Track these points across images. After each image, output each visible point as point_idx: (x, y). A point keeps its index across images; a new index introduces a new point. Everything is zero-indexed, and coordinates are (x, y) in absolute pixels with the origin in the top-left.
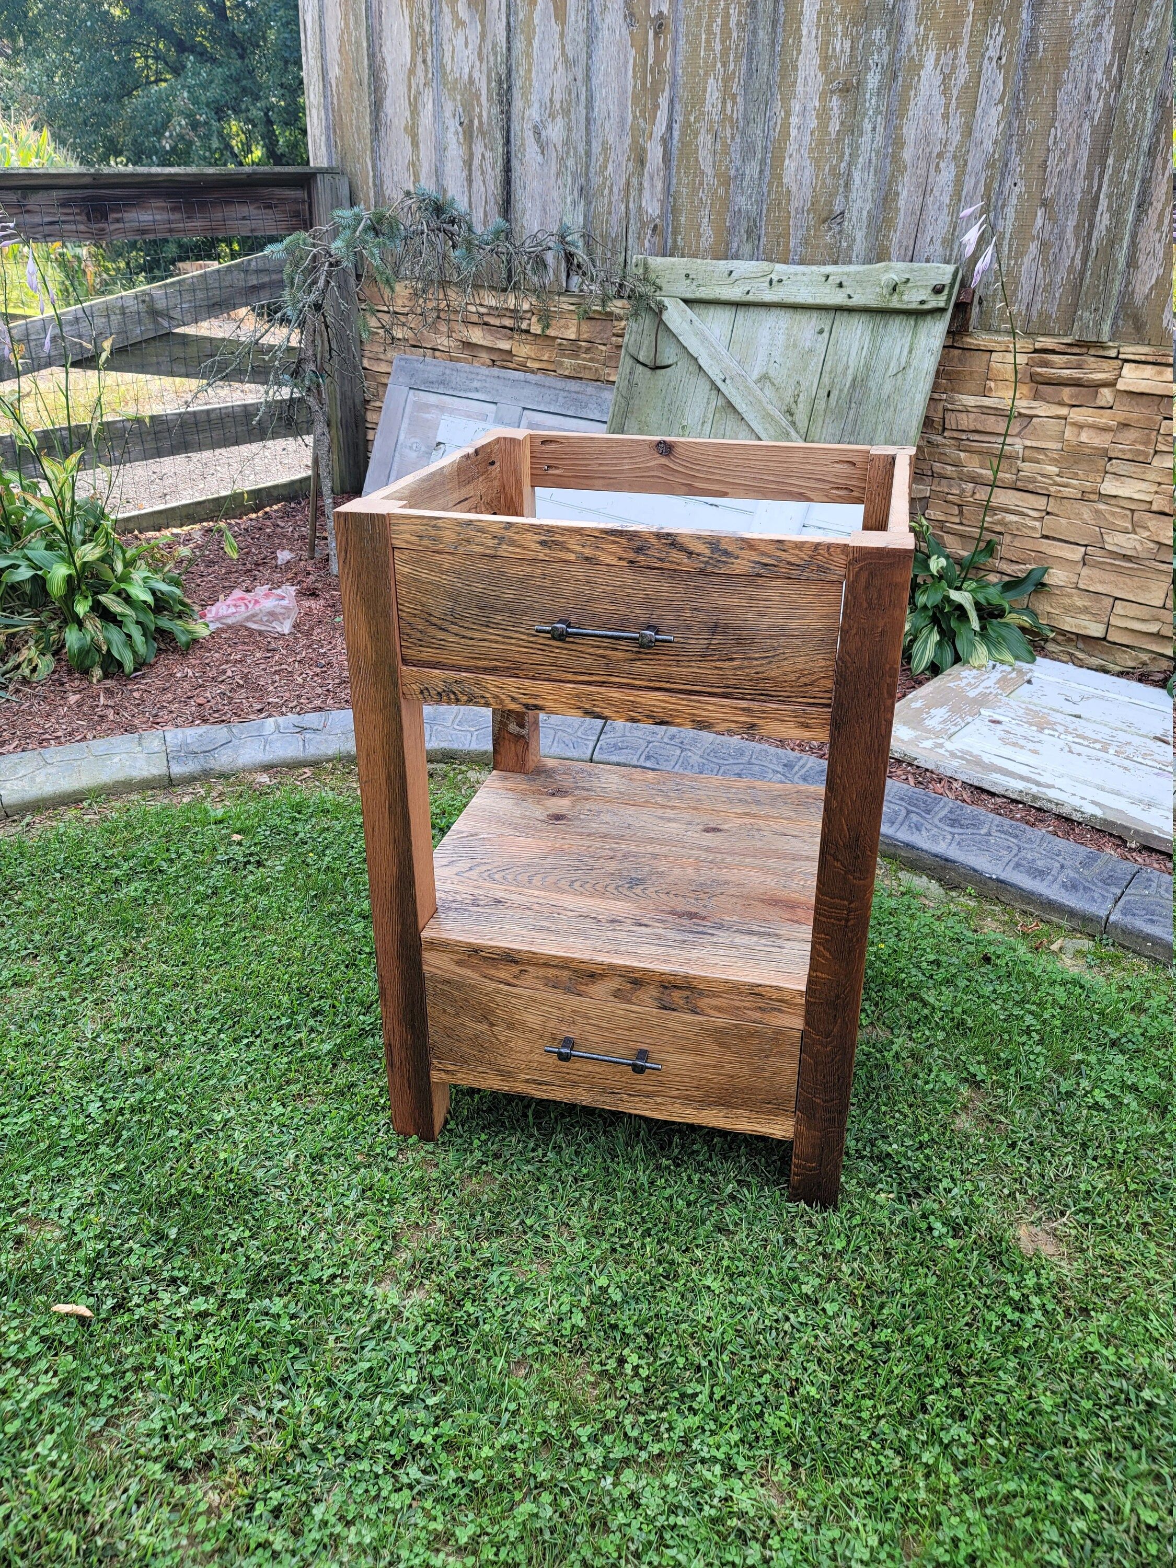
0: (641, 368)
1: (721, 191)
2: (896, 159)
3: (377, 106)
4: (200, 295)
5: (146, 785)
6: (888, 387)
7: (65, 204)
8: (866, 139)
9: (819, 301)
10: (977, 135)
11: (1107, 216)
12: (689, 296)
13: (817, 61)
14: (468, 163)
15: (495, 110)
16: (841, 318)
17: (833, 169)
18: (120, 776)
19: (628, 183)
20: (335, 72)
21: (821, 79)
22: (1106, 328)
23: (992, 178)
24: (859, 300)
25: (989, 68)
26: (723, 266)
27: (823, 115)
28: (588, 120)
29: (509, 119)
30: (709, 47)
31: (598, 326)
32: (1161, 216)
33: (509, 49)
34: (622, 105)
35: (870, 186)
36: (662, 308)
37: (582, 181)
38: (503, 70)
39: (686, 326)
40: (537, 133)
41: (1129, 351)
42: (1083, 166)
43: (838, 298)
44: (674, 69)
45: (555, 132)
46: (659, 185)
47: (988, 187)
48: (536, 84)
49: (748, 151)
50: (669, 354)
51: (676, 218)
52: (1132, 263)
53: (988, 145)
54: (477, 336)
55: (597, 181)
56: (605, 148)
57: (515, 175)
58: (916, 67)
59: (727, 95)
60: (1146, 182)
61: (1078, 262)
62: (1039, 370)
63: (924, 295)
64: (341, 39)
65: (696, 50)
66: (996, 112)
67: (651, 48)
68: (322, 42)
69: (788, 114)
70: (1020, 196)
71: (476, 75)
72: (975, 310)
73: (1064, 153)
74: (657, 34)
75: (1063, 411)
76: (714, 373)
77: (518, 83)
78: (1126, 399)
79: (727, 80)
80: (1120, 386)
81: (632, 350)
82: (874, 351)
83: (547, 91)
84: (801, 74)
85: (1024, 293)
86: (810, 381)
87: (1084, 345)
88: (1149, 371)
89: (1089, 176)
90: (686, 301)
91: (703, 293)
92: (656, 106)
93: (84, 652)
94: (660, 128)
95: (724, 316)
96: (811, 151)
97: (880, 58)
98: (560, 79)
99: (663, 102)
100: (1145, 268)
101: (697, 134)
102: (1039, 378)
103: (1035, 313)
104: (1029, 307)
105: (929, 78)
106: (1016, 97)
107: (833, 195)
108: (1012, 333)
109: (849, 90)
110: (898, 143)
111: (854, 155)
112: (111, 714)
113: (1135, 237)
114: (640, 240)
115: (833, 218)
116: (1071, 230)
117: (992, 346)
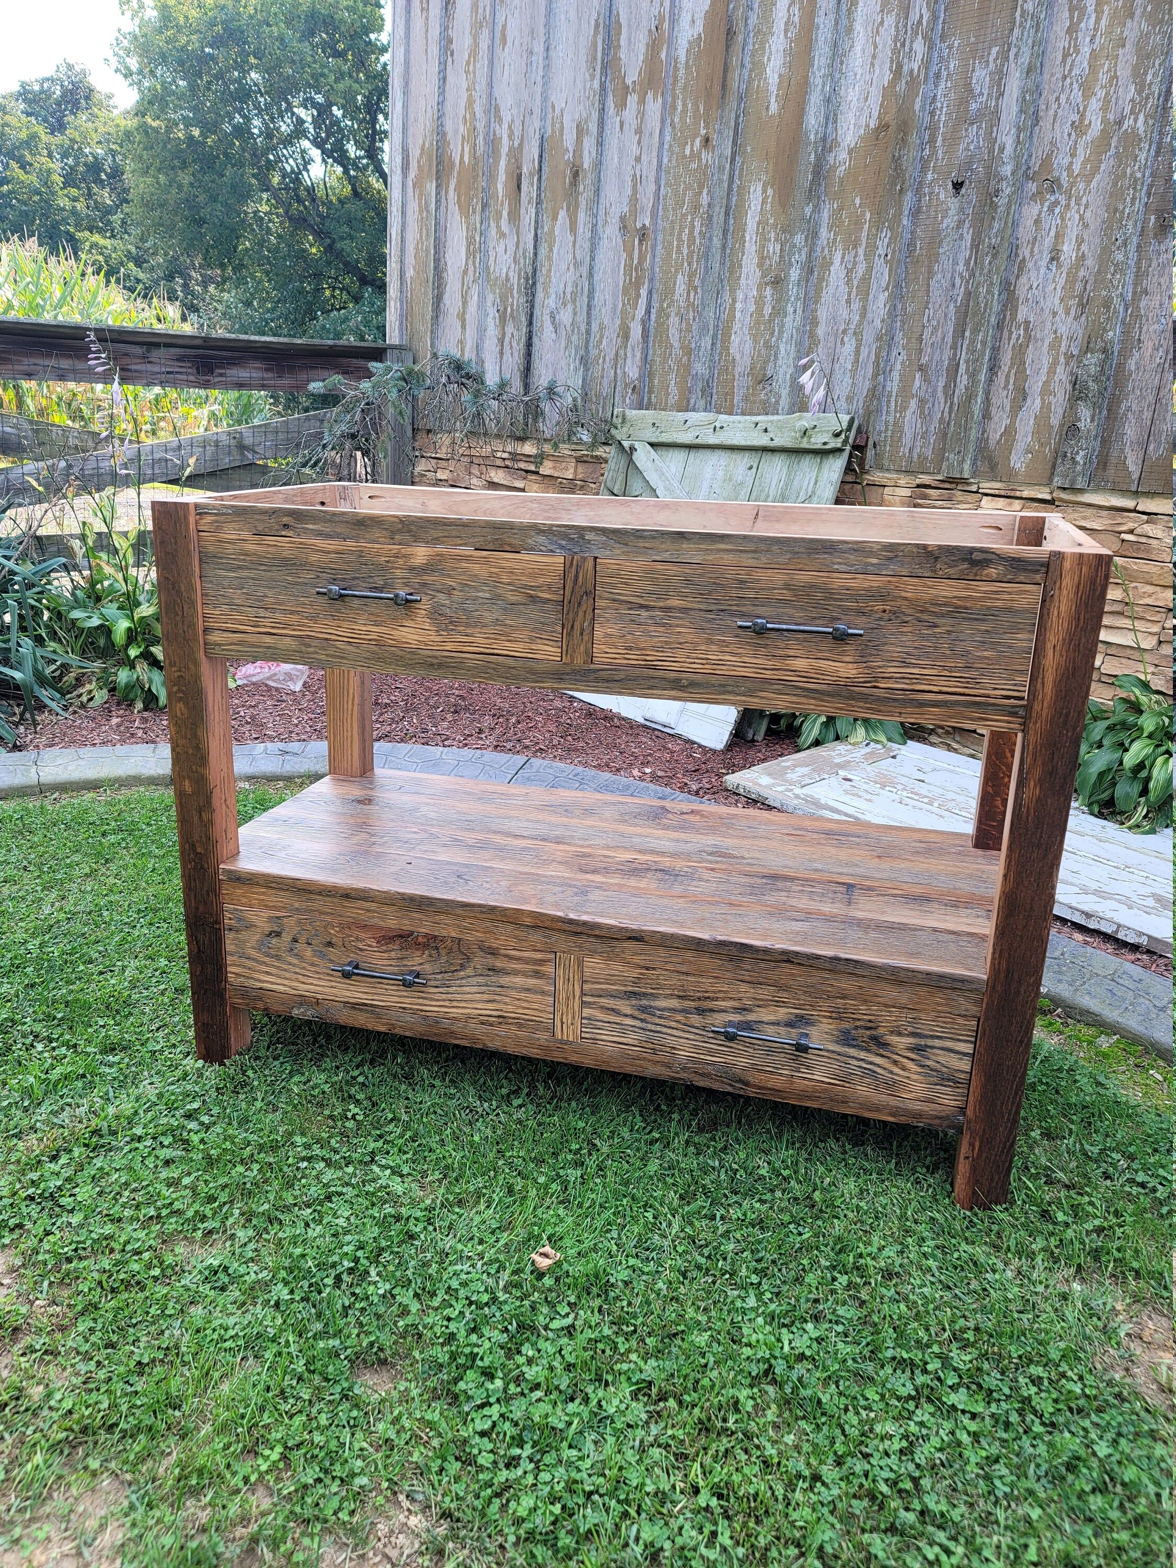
1: (685, 359)
2: (812, 335)
3: (438, 299)
4: (281, 436)
7: (180, 359)
8: (789, 319)
9: (749, 443)
10: (869, 315)
11: (965, 377)
12: (654, 440)
13: (756, 261)
14: (501, 341)
15: (523, 300)
16: (767, 457)
17: (766, 342)
18: (132, 772)
19: (617, 354)
20: (410, 273)
21: (758, 274)
22: (967, 466)
23: (879, 349)
24: (778, 442)
25: (879, 263)
26: (682, 416)
27: (760, 302)
28: (589, 307)
29: (532, 307)
30: (679, 251)
31: (591, 467)
32: (1008, 377)
33: (535, 254)
34: (615, 296)
35: (792, 355)
36: (632, 449)
37: (582, 352)
38: (530, 270)
39: (649, 464)
40: (553, 317)
41: (986, 486)
42: (949, 338)
43: (763, 441)
44: (653, 268)
45: (565, 317)
46: (638, 355)
47: (877, 356)
48: (554, 280)
49: (704, 329)
50: (635, 485)
51: (651, 381)
52: (987, 415)
53: (878, 323)
54: (501, 476)
55: (594, 352)
56: (602, 328)
57: (535, 349)
58: (827, 265)
59: (691, 287)
60: (995, 350)
61: (946, 414)
62: (918, 500)
63: (826, 437)
64: (417, 248)
65: (669, 254)
66: (883, 297)
67: (636, 252)
68: (403, 251)
69: (734, 301)
70: (903, 363)
71: (511, 274)
72: (870, 453)
73: (935, 329)
74: (640, 241)
77: (541, 279)
79: (691, 276)
81: (609, 484)
82: (789, 483)
83: (562, 286)
84: (744, 270)
85: (907, 440)
87: (951, 480)
88: (1001, 501)
89: (954, 347)
90: (652, 445)
91: (664, 438)
92: (638, 296)
93: (129, 687)
94: (641, 311)
95: (678, 457)
96: (751, 329)
97: (801, 256)
98: (570, 276)
99: (644, 292)
100: (996, 419)
101: (668, 316)
103: (915, 454)
104: (911, 450)
105: (837, 272)
106: (898, 285)
107: (766, 362)
108: (899, 471)
109: (778, 282)
110: (815, 322)
111: (781, 332)
112: (140, 733)
113: (987, 393)
114: (624, 397)
115: (764, 380)
116: (940, 389)
117: (884, 481)
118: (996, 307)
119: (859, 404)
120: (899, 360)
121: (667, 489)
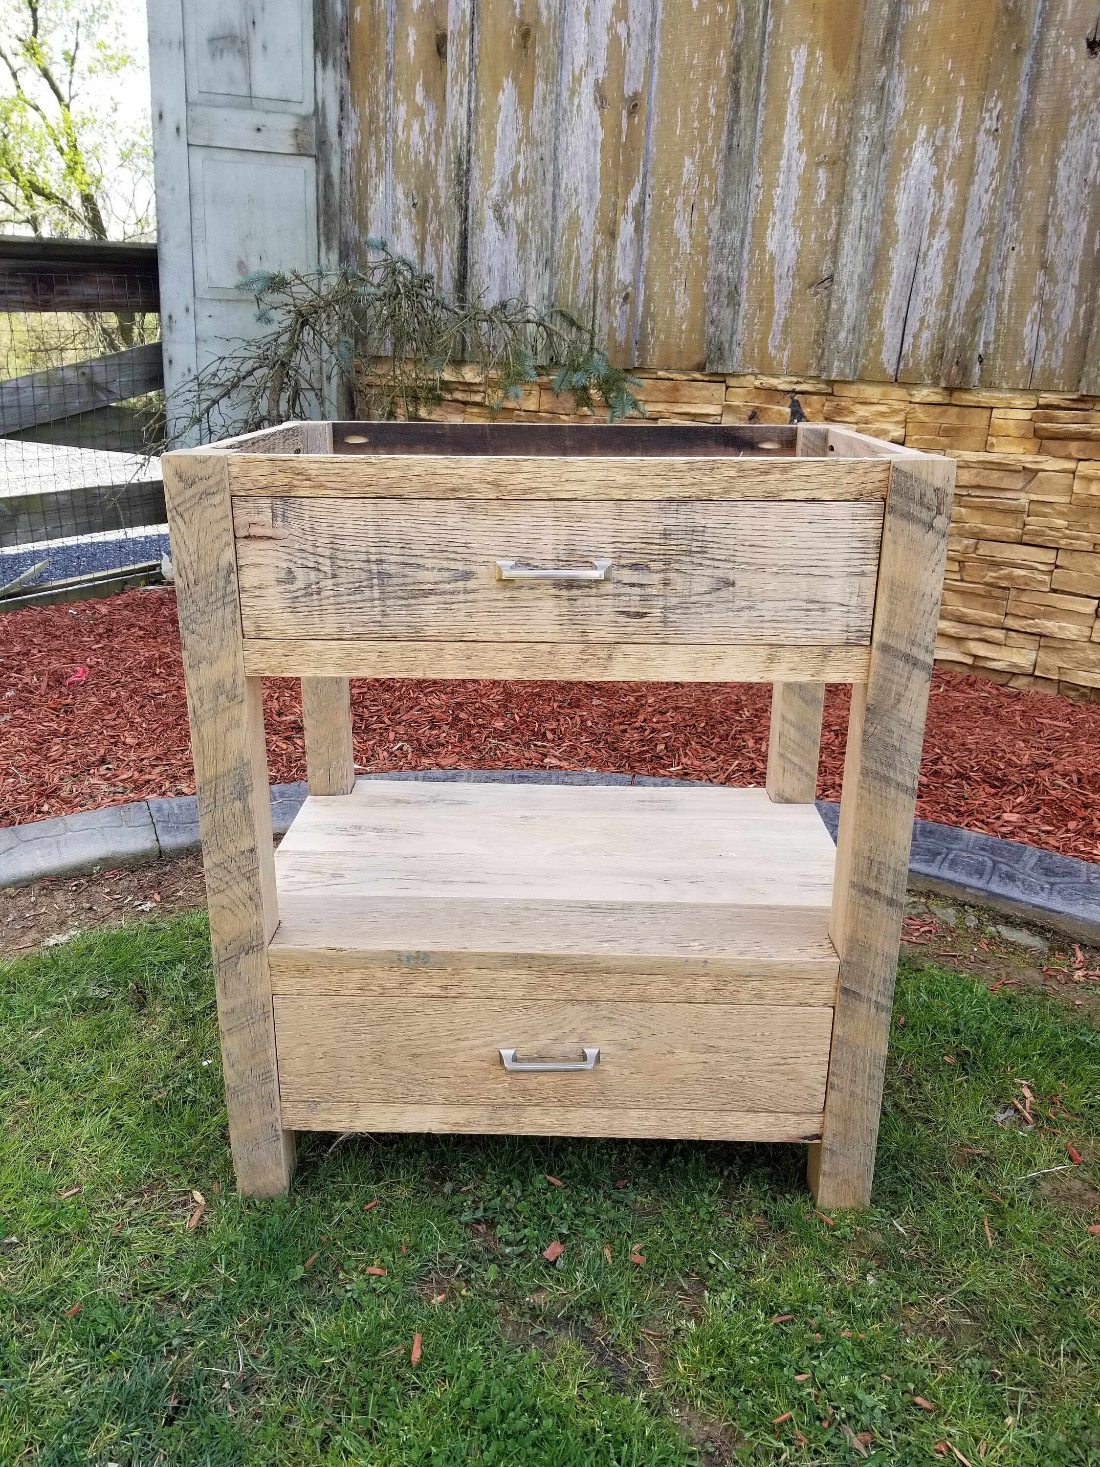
1: (699, 259)
2: (887, 226)
8: (855, 207)
10: (972, 201)
13: (801, 137)
14: (421, 241)
15: (453, 190)
17: (819, 237)
19: (596, 255)
21: (806, 152)
23: (989, 242)
25: (985, 139)
27: (808, 185)
28: (554, 196)
29: (469, 199)
30: (684, 127)
33: (470, 133)
34: (591, 182)
35: (861, 251)
37: (547, 254)
38: (462, 152)
40: (498, 210)
42: (1083, 231)
44: (647, 147)
46: (631, 255)
47: (986, 250)
48: (496, 165)
49: (727, 222)
51: (648, 287)
53: (985, 212)
55: (562, 253)
56: (574, 222)
57: (472, 251)
58: (907, 142)
59: (705, 170)
61: (1081, 321)
62: (1044, 425)
65: (671, 129)
67: (625, 126)
69: (771, 186)
70: (1018, 260)
71: (433, 158)
72: (976, 368)
73: (1062, 220)
74: (631, 114)
75: (1070, 465)
77: (478, 164)
79: (705, 156)
83: (511, 172)
84: (785, 148)
85: (1026, 351)
87: (1090, 400)
89: (1089, 242)
92: (630, 181)
94: (632, 203)
96: (796, 219)
97: (869, 131)
98: (525, 158)
101: (671, 206)
102: (1043, 433)
103: (1037, 369)
104: (1031, 364)
105: (920, 151)
106: (1011, 167)
107: (821, 261)
108: (1012, 390)
109: (837, 163)
111: (843, 223)
114: (613, 306)
115: (817, 282)
116: (1069, 292)
117: (993, 402)
119: (959, 309)
120: (1014, 256)
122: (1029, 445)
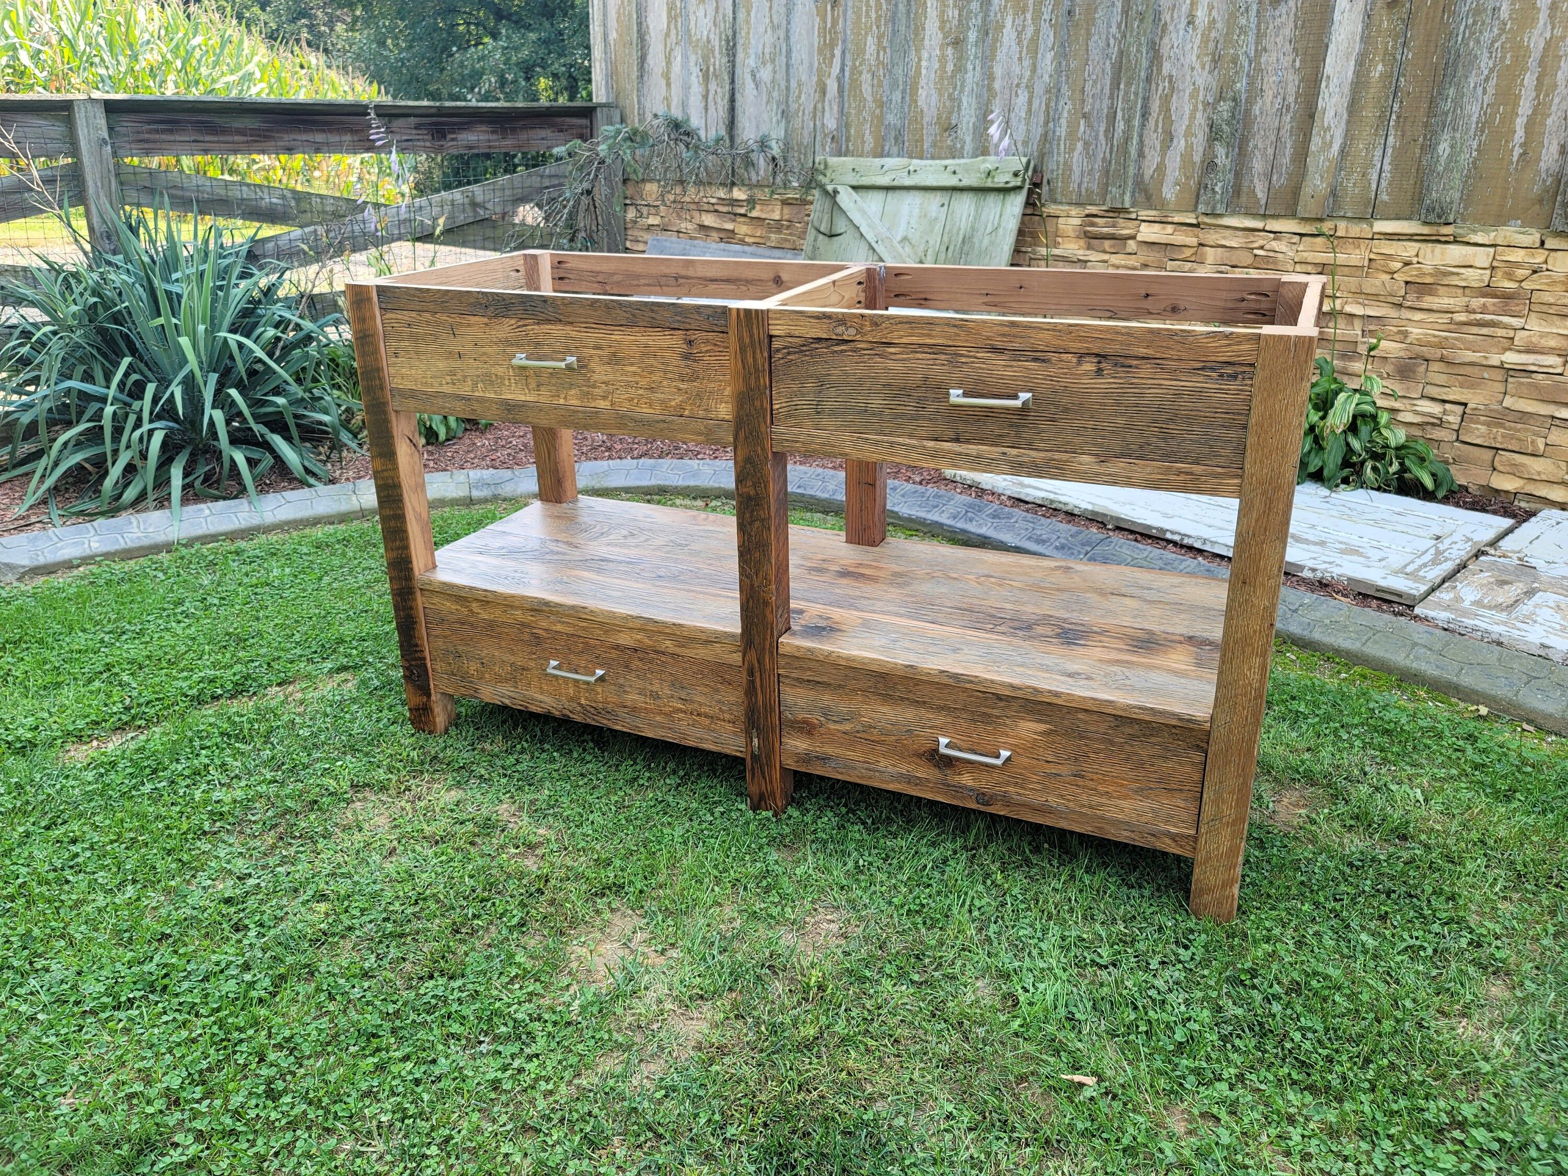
0: (821, 237)
1: (877, 111)
2: (990, 88)
3: (643, 59)
4: (508, 193)
5: (454, 502)
6: (986, 242)
7: (417, 127)
8: (969, 75)
9: (941, 184)
10: (1039, 71)
11: (1122, 123)
12: (855, 183)
13: (937, 24)
14: (706, 97)
15: (725, 60)
16: (956, 195)
17: (950, 95)
19: (815, 108)
20: (613, 35)
21: (941, 36)
22: (1127, 198)
23: (1049, 99)
24: (966, 182)
25: (1045, 27)
26: (878, 161)
27: (943, 60)
28: (788, 66)
29: (734, 66)
30: (868, 16)
31: (796, 209)
32: (1157, 122)
33: (734, 19)
34: (811, 55)
35: (974, 106)
36: (836, 192)
37: (783, 106)
38: (730, 33)
39: (852, 205)
40: (753, 75)
41: (1144, 214)
42: (1107, 91)
43: (953, 181)
44: (845, 30)
45: (765, 74)
46: (835, 108)
47: (1047, 106)
48: (752, 42)
49: (894, 85)
50: (840, 226)
51: (848, 131)
52: (1141, 154)
53: (1046, 78)
54: (709, 220)
55: (794, 106)
56: (800, 84)
57: (738, 104)
58: (1000, 27)
59: (880, 47)
60: (1146, 100)
61: (1108, 154)
62: (1089, 229)
63: (1008, 177)
64: (618, 13)
65: (859, 18)
66: (1050, 56)
67: (829, 16)
68: (605, 15)
69: (920, 60)
70: (1069, 111)
71: (712, 36)
72: (1045, 188)
73: (1095, 82)
74: (833, 7)
75: (1106, 257)
76: (870, 236)
77: (740, 41)
78: (1144, 247)
79: (880, 37)
80: (1139, 238)
81: (816, 224)
82: (977, 217)
83: (760, 47)
84: (928, 32)
85: (1076, 177)
86: (935, 240)
87: (1114, 211)
88: (1157, 227)
89: (1111, 97)
90: (852, 187)
91: (865, 181)
92: (833, 56)
94: (836, 70)
95: (879, 196)
96: (936, 83)
97: (975, 21)
98: (769, 38)
99: (838, 52)
100: (1149, 157)
101: (861, 73)
102: (1089, 235)
103: (1083, 189)
104: (1080, 185)
105: (1008, 34)
106: (1062, 45)
107: (951, 113)
108: (1070, 204)
109: (958, 43)
110: (991, 77)
111: (963, 86)
112: (431, 464)
113: (1141, 136)
114: (823, 146)
115: (951, 128)
116: (1101, 134)
117: (1058, 213)
118: (1145, 64)
119: (1034, 147)
120: (1066, 109)
121: (869, 226)
122: (1082, 243)
